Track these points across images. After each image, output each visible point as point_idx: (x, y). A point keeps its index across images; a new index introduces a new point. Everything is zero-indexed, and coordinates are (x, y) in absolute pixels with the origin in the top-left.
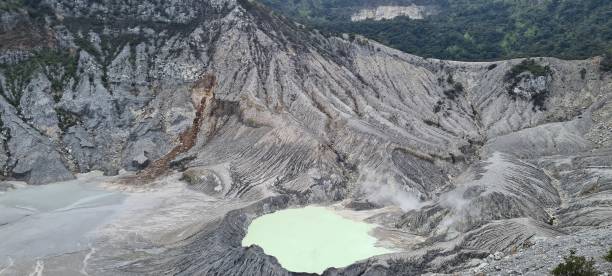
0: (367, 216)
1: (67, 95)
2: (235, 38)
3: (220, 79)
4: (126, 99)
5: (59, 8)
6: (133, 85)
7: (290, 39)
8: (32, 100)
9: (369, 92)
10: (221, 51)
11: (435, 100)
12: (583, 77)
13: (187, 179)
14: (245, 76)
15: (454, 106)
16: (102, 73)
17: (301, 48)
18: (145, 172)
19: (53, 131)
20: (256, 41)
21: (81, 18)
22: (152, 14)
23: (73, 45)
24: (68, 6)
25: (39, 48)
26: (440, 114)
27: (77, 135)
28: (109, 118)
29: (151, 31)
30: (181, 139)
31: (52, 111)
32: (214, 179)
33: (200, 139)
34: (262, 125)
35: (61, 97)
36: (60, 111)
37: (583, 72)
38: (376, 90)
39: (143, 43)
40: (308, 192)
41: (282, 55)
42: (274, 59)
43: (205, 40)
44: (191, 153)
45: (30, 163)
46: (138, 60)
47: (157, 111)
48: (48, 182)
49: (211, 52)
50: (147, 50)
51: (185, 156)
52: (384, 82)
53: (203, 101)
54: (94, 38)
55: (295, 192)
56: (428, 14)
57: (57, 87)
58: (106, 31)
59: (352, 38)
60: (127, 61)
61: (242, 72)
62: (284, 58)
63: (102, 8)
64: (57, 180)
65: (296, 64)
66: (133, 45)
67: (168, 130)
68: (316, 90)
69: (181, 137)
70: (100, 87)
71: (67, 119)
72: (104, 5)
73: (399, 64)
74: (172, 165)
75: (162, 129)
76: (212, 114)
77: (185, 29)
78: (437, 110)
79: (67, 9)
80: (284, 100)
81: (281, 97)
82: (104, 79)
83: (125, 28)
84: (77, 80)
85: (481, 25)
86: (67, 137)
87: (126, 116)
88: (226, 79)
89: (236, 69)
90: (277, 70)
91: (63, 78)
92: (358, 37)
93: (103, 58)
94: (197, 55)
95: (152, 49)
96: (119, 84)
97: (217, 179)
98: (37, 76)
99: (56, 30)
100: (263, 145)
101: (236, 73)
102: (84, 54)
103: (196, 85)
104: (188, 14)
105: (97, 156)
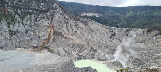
0: (103, 63)
1: (12, 26)
2: (59, 16)
3: (55, 26)
4: (29, 29)
5: (10, 2)
6: (31, 25)
7: (73, 17)
8: (2, 27)
9: (94, 33)
10: (55, 19)
11: (110, 36)
12: (143, 33)
13: (51, 51)
14: (62, 26)
15: (114, 38)
16: (22, 21)
17: (76, 20)
18: (37, 49)
19: (8, 36)
20: (64, 17)
21: (16, 6)
22: (36, 7)
23: (13, 13)
24: (12, 2)
25: (3, 13)
26: (112, 39)
27: (15, 38)
28: (24, 34)
29: (35, 12)
30: (45, 41)
31: (8, 30)
32: (59, 52)
33: (51, 41)
34: (69, 38)
35: (10, 27)
36: (10, 31)
37: (143, 32)
38: (95, 32)
39: (33, 14)
40: (86, 56)
41: (71, 21)
42: (69, 22)
43: (50, 16)
44: (49, 45)
45: (3, 44)
46: (32, 19)
47: (38, 33)
48: (9, 50)
49: (52, 19)
50: (34, 16)
51: (47, 45)
52: (97, 30)
53: (50, 31)
54: (19, 11)
55: (83, 56)
56: (100, 16)
57: (9, 24)
58: (23, 10)
59: (87, 19)
60: (29, 19)
61: (61, 24)
62: (72, 22)
63: (22, 4)
64: (12, 50)
65: (75, 24)
66: (30, 15)
67: (41, 38)
68: (81, 31)
69: (45, 40)
70: (22, 25)
71: (12, 33)
72: (22, 3)
73: (100, 27)
74: (44, 48)
75: (40, 38)
76: (54, 35)
77: (45, 12)
78: (111, 38)
79: (12, 3)
80: (74, 32)
81: (73, 32)
82: (22, 23)
83: (28, 10)
84: (14, 22)
85: (113, 20)
86: (12, 38)
87: (29, 34)
88: (57, 26)
89: (59, 24)
90: (71, 25)
91: (10, 22)
92: (89, 19)
93: (22, 17)
94: (49, 19)
95: (36, 16)
96: (27, 25)
97: (60, 51)
98: (3, 20)
99: (8, 8)
100: (70, 43)
101: (60, 25)
102: (16, 16)
103: (48, 27)
104: (46, 8)
105: (22, 44)
